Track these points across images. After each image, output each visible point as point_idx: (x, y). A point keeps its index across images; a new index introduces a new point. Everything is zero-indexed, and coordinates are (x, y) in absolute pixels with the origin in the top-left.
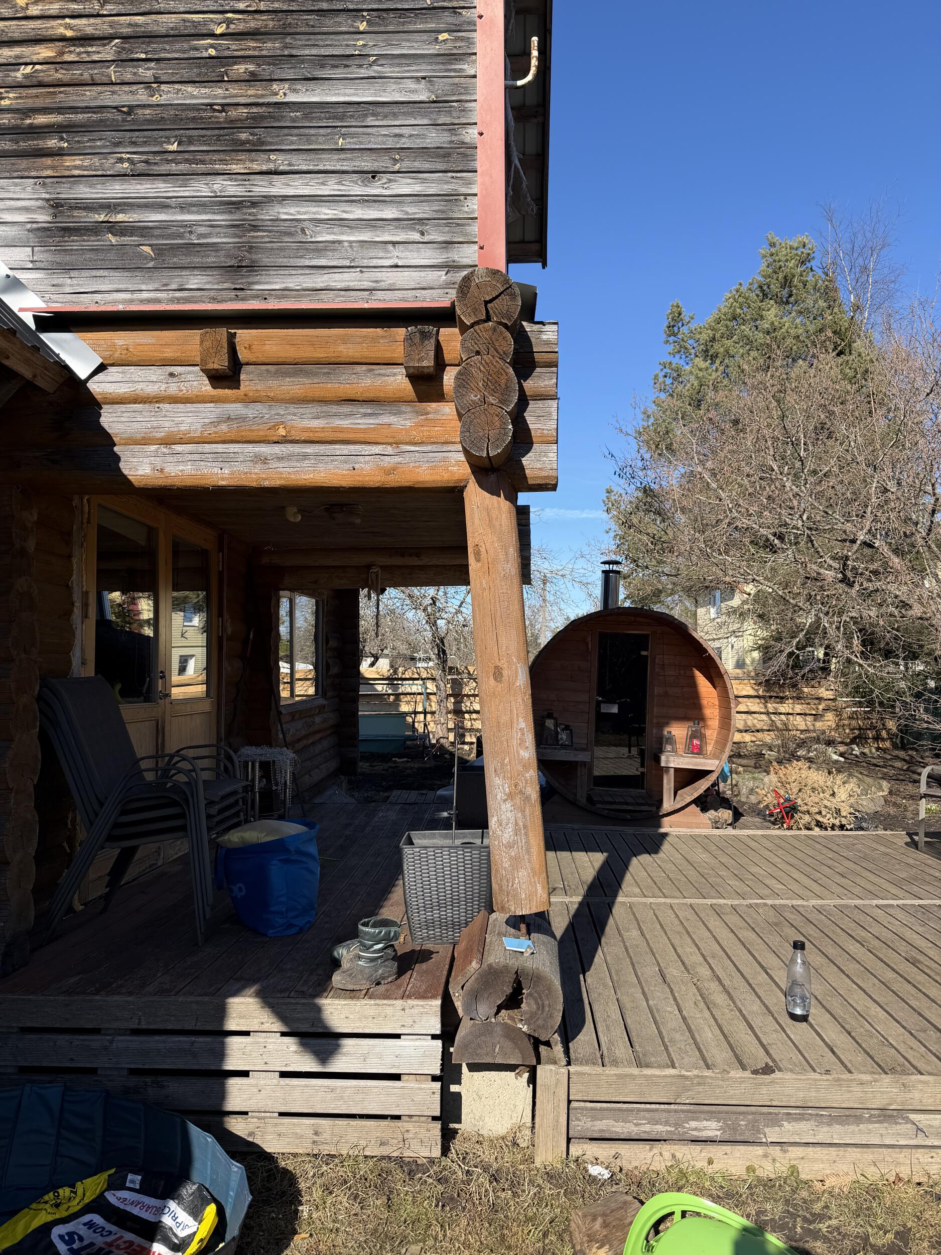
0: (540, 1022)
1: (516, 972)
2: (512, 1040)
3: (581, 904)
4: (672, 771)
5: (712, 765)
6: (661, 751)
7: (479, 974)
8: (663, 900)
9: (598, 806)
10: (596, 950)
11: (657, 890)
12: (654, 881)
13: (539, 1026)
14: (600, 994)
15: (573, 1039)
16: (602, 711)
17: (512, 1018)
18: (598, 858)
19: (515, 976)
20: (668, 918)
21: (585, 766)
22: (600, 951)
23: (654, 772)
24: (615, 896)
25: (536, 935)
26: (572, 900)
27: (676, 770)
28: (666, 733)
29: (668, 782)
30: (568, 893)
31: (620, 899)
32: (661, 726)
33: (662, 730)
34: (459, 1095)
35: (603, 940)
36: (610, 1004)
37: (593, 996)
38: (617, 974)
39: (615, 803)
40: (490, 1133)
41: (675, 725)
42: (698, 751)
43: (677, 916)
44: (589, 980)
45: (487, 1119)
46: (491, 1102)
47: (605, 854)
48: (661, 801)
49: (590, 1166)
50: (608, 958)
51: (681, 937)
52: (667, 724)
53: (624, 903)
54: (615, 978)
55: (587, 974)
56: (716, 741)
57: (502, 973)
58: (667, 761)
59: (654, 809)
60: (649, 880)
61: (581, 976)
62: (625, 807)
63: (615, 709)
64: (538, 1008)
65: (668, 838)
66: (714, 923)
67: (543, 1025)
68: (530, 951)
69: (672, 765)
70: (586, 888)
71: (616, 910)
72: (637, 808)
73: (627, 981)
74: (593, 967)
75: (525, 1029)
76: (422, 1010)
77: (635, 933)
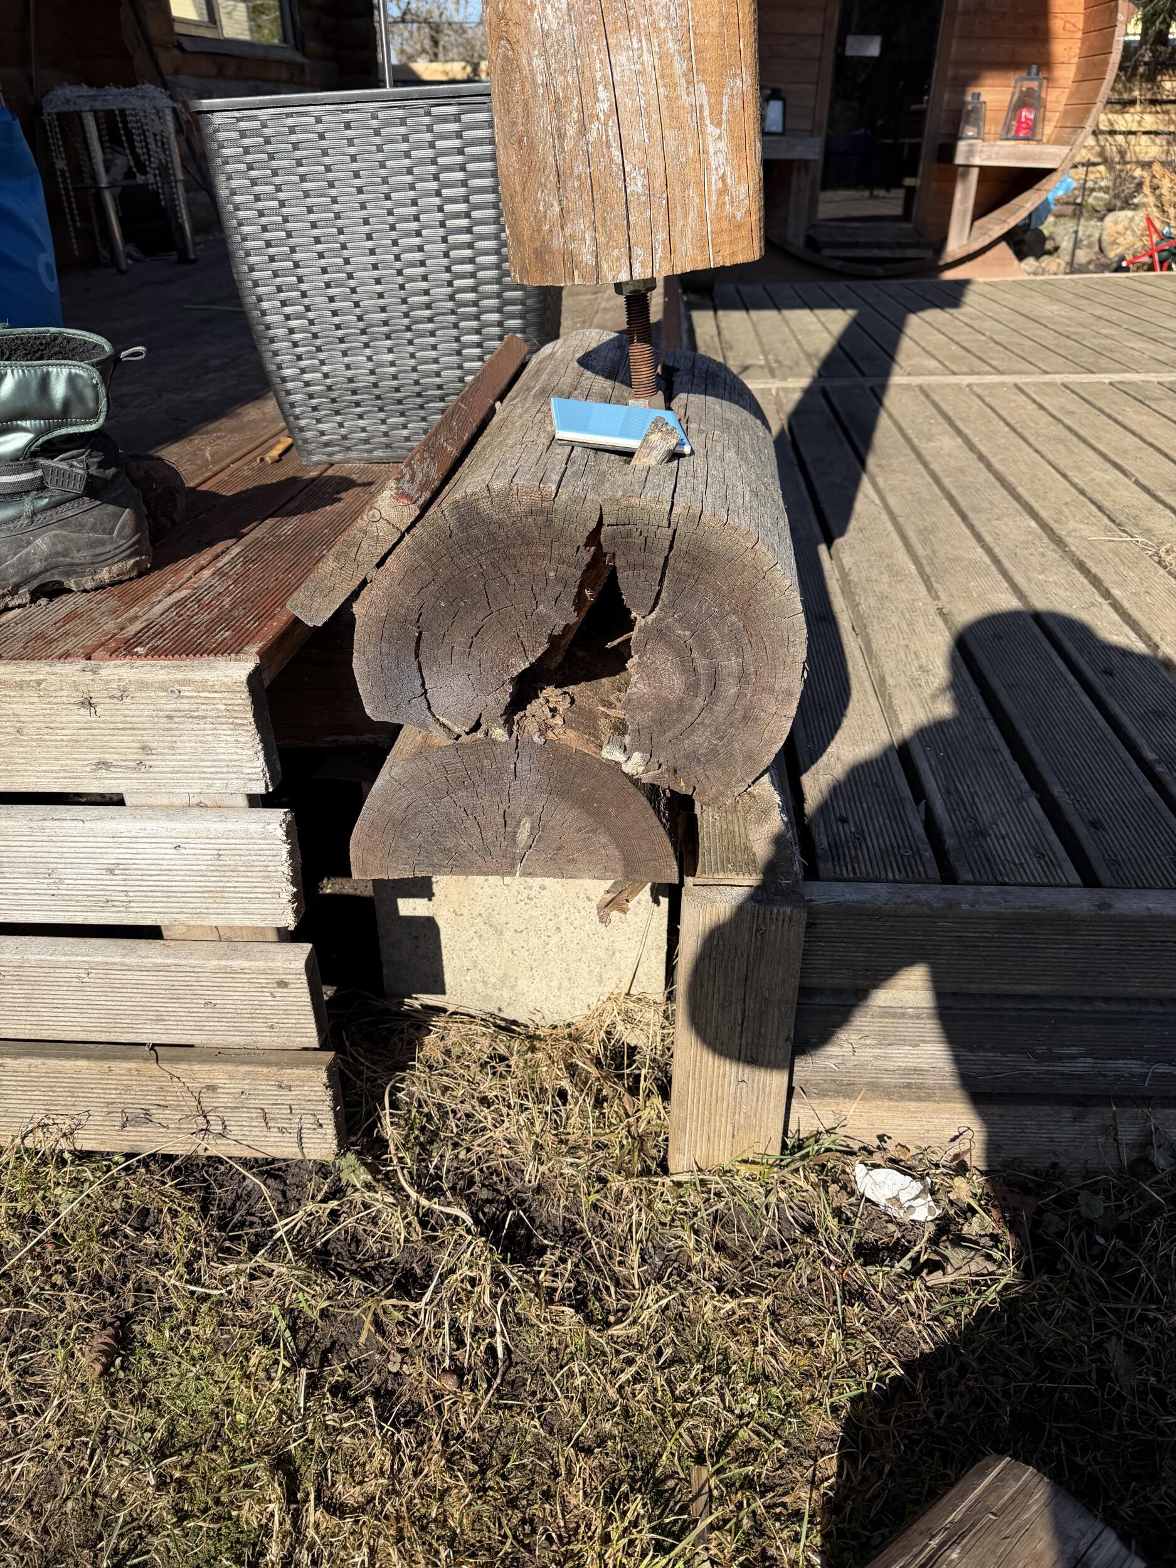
0: (700, 740)
1: (594, 537)
2: (585, 803)
3: (808, 392)
4: (974, 174)
5: (1054, 156)
6: (956, 137)
7: (420, 546)
8: (996, 379)
9: (827, 252)
10: (855, 483)
11: (977, 362)
12: (964, 348)
13: (692, 757)
14: (883, 598)
15: (813, 760)
16: (850, 52)
17: (585, 721)
18: (838, 320)
19: (586, 556)
20: (1022, 411)
21: (807, 169)
22: (866, 485)
23: (933, 185)
24: (886, 373)
25: (696, 399)
26: (784, 384)
27: (983, 169)
28: (969, 98)
29: (965, 196)
30: (778, 373)
31: (897, 379)
32: (962, 83)
33: (963, 93)
34: (428, 927)
35: (871, 461)
36: (920, 626)
37: (867, 603)
38: (925, 542)
39: (857, 245)
40: (537, 1018)
41: (989, 82)
42: (1028, 132)
43: (1041, 407)
44: (847, 559)
45: (522, 984)
46: (534, 942)
47: (851, 313)
48: (943, 241)
49: (860, 1170)
50: (892, 501)
51: (1068, 449)
52: (974, 79)
53: (907, 387)
54: (921, 552)
55: (839, 542)
56: (1066, 113)
57: (525, 539)
58: (971, 153)
59: (929, 254)
60: (954, 347)
61: (822, 549)
62: (876, 253)
63: (873, 48)
64: (692, 688)
65: (972, 287)
66: (1133, 415)
67: (714, 752)
68: (662, 444)
69: (977, 161)
70: (817, 363)
71: (892, 400)
72: (898, 254)
73: (957, 559)
74: (853, 524)
75: (634, 765)
76: (169, 705)
77: (949, 443)
